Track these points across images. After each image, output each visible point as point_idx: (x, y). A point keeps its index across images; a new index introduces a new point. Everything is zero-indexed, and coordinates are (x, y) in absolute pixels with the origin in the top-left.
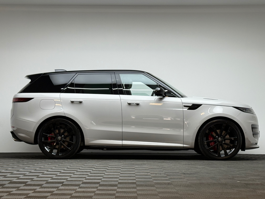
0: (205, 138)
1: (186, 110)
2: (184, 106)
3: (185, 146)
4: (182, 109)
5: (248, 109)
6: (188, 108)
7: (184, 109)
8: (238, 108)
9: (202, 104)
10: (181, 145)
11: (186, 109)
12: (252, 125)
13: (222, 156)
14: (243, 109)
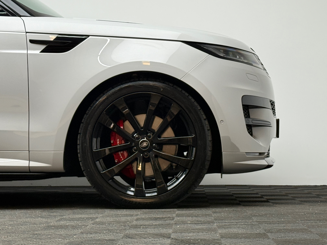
0: (99, 139)
1: (38, 52)
2: (32, 41)
3: (33, 164)
4: (25, 52)
5: (234, 50)
6: (43, 47)
7: (30, 52)
8: (202, 46)
9: (88, 36)
10: (22, 163)
11: (36, 50)
12: (244, 98)
13: (147, 195)
14: (219, 50)
